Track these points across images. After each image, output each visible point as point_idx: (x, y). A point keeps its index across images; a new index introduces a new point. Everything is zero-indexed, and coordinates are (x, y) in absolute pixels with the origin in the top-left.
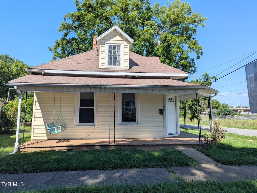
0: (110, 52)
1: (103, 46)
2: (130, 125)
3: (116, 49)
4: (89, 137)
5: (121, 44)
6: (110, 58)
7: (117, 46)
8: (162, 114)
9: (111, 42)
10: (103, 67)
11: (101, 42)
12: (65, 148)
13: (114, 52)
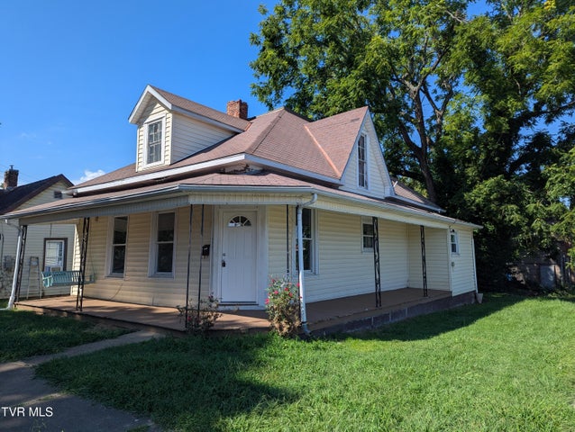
0: (150, 138)
1: (141, 129)
3: (158, 129)
4: (116, 298)
5: (162, 118)
6: (150, 150)
7: (159, 122)
8: (206, 256)
9: (151, 118)
10: (140, 169)
11: (139, 123)
12: (41, 310)
13: (156, 136)
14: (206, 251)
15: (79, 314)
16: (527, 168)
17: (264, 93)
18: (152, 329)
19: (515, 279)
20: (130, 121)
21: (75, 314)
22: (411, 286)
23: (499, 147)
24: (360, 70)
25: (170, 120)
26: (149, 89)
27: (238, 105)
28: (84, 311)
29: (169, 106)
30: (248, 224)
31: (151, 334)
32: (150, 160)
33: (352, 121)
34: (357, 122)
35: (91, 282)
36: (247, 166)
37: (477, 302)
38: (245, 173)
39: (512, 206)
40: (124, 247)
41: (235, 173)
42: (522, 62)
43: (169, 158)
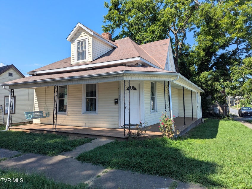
0: (79, 48)
1: (73, 44)
2: (91, 115)
3: (83, 44)
4: (62, 124)
5: (86, 39)
6: (79, 54)
7: (84, 41)
8: (117, 104)
9: (79, 39)
10: (73, 63)
11: (72, 41)
12: (29, 131)
13: (82, 47)
14: (116, 102)
15: (55, 132)
16: (215, 68)
17: (108, 30)
18: (104, 137)
19: (209, 113)
20: (68, 39)
21: (53, 132)
22: (179, 116)
23: (208, 58)
24: (161, 22)
25: (91, 40)
26: (79, 24)
27: (108, 35)
28: (57, 130)
29: (92, 33)
30: (135, 89)
31: (104, 139)
32: (79, 59)
33: (163, 45)
34: (166, 45)
35: (47, 116)
36: (138, 63)
37: (202, 122)
38: (137, 66)
39: (218, 83)
40: (64, 100)
41: (131, 66)
42: (225, 24)
43: (91, 58)
